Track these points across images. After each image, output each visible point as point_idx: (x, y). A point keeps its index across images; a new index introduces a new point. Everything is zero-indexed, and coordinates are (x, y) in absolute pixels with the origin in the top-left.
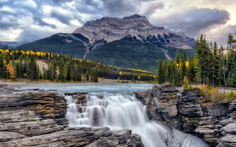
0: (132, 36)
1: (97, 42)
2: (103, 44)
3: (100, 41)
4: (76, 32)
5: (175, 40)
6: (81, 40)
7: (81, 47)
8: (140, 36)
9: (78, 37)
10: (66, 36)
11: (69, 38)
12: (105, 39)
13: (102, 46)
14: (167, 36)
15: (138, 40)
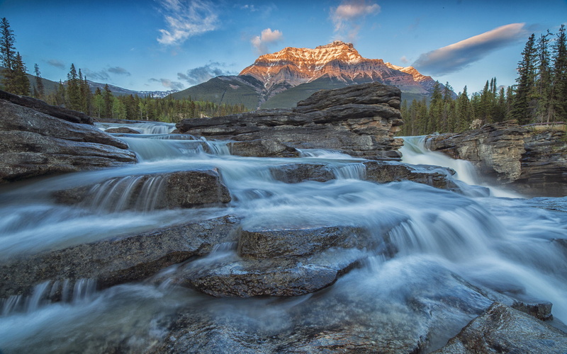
0: (330, 75)
1: (276, 86)
2: (285, 89)
3: (280, 85)
4: (245, 73)
5: (399, 80)
6: (252, 85)
7: (253, 95)
8: (342, 75)
9: (246, 80)
10: (229, 80)
11: (235, 83)
12: (289, 82)
13: (283, 92)
14: (386, 74)
15: (340, 82)
